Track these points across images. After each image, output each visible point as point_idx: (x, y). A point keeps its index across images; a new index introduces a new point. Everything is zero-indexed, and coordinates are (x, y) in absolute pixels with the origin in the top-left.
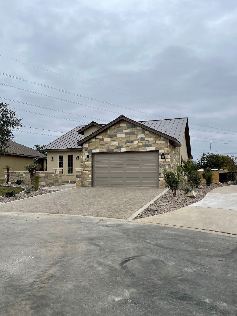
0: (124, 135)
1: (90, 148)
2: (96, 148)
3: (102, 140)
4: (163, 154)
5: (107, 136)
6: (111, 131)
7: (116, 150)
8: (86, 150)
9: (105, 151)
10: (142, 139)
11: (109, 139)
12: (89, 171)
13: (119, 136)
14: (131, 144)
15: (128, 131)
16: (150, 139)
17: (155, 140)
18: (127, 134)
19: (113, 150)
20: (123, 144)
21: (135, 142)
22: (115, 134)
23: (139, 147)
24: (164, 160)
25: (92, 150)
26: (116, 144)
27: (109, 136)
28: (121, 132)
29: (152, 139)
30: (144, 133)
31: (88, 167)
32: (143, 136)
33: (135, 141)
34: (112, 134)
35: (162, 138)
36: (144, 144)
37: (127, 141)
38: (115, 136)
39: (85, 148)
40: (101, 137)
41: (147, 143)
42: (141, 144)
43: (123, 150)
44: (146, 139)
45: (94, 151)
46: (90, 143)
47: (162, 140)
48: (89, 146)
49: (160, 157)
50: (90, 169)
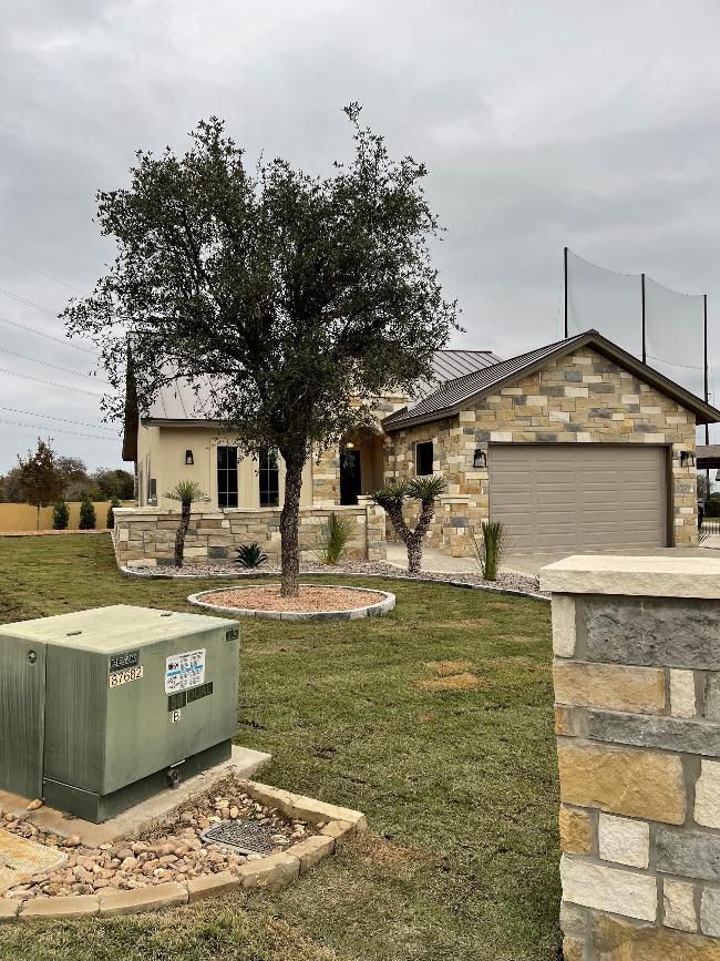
0: (584, 393)
1: (481, 426)
2: (501, 428)
3: (520, 401)
4: (684, 455)
5: (536, 389)
6: (547, 376)
7: (564, 437)
8: (468, 432)
9: (532, 438)
10: (635, 408)
11: (542, 401)
12: (479, 505)
13: (571, 392)
14: (605, 421)
15: (597, 379)
16: (654, 410)
17: (666, 413)
18: (591, 387)
19: (554, 437)
20: (582, 420)
21: (616, 417)
22: (561, 384)
23: (626, 430)
24: (684, 471)
25: (487, 434)
26: (565, 417)
27: (543, 391)
28: (577, 381)
29: (656, 411)
30: (637, 390)
31: (477, 491)
32: (634, 399)
33: (615, 410)
34: (551, 384)
35: (681, 409)
36: (638, 422)
37: (594, 410)
38: (559, 392)
39: (468, 423)
40: (518, 392)
41: (645, 422)
42: (631, 423)
43: (583, 437)
44: (643, 410)
45: (495, 437)
46: (483, 408)
47: (681, 415)
48: (478, 419)
49: (676, 463)
50: (484, 499)
